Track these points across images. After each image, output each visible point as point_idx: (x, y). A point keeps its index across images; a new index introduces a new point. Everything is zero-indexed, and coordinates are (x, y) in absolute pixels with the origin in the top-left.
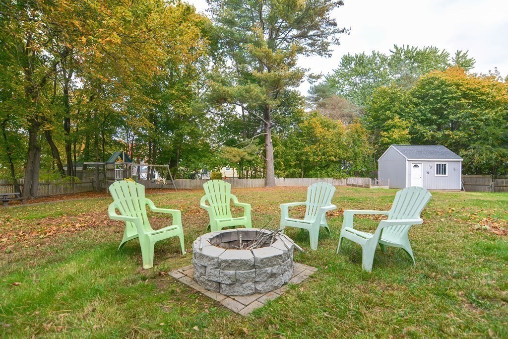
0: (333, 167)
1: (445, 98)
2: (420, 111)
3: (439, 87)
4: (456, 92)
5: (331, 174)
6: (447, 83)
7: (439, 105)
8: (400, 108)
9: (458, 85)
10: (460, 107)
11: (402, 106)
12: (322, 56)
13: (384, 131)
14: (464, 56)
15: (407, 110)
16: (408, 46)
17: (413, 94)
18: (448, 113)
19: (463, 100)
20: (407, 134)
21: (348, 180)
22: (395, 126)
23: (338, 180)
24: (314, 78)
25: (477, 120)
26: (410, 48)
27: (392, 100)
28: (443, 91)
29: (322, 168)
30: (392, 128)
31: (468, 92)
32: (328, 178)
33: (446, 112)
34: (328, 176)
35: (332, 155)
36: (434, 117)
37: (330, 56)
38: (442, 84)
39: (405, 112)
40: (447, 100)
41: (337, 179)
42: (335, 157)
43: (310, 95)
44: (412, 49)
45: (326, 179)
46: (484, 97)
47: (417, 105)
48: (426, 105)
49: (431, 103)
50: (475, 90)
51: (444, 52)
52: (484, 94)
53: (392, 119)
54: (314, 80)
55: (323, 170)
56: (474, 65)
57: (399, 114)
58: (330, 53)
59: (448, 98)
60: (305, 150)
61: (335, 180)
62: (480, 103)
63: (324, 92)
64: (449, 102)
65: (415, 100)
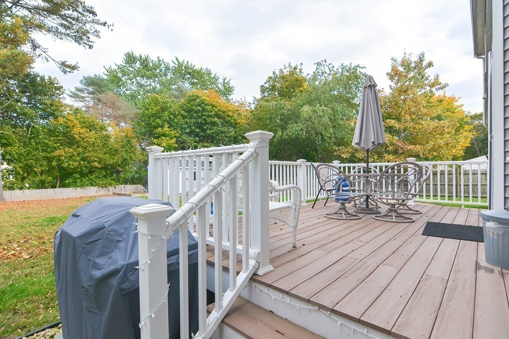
0: (97, 174)
1: (204, 115)
2: (186, 123)
3: (199, 105)
4: (212, 112)
5: (95, 182)
6: (206, 102)
7: (200, 120)
8: (170, 118)
9: (213, 106)
10: (214, 124)
11: (171, 116)
12: (80, 44)
13: (156, 138)
14: (228, 83)
15: (176, 120)
16: (188, 62)
17: (181, 107)
18: (207, 128)
19: (216, 119)
20: (174, 143)
21: (117, 188)
22: (164, 135)
23: (104, 189)
24: (69, 67)
25: (225, 136)
26: (190, 64)
27: (163, 109)
28: (203, 109)
29: (82, 175)
30: (161, 136)
31: (219, 112)
32: (91, 187)
33: (205, 127)
34: (92, 185)
35: (96, 161)
36: (197, 130)
37: (91, 47)
38: (203, 103)
39: (174, 123)
40: (205, 117)
41: (102, 187)
42: (99, 163)
43: (84, 87)
44: (191, 65)
45: (88, 188)
46: (229, 118)
47: (184, 117)
48: (191, 118)
49: (195, 118)
50: (224, 112)
51: (216, 76)
52: (230, 117)
53: (162, 127)
54: (68, 69)
55: (85, 178)
56: (234, 92)
57: (169, 123)
58: (90, 44)
59: (206, 115)
60: (57, 153)
61: (100, 188)
62: (227, 123)
63: (99, 86)
64: (207, 119)
65: (183, 112)
